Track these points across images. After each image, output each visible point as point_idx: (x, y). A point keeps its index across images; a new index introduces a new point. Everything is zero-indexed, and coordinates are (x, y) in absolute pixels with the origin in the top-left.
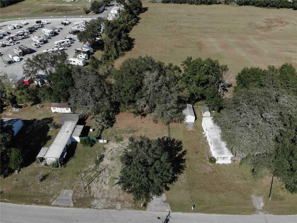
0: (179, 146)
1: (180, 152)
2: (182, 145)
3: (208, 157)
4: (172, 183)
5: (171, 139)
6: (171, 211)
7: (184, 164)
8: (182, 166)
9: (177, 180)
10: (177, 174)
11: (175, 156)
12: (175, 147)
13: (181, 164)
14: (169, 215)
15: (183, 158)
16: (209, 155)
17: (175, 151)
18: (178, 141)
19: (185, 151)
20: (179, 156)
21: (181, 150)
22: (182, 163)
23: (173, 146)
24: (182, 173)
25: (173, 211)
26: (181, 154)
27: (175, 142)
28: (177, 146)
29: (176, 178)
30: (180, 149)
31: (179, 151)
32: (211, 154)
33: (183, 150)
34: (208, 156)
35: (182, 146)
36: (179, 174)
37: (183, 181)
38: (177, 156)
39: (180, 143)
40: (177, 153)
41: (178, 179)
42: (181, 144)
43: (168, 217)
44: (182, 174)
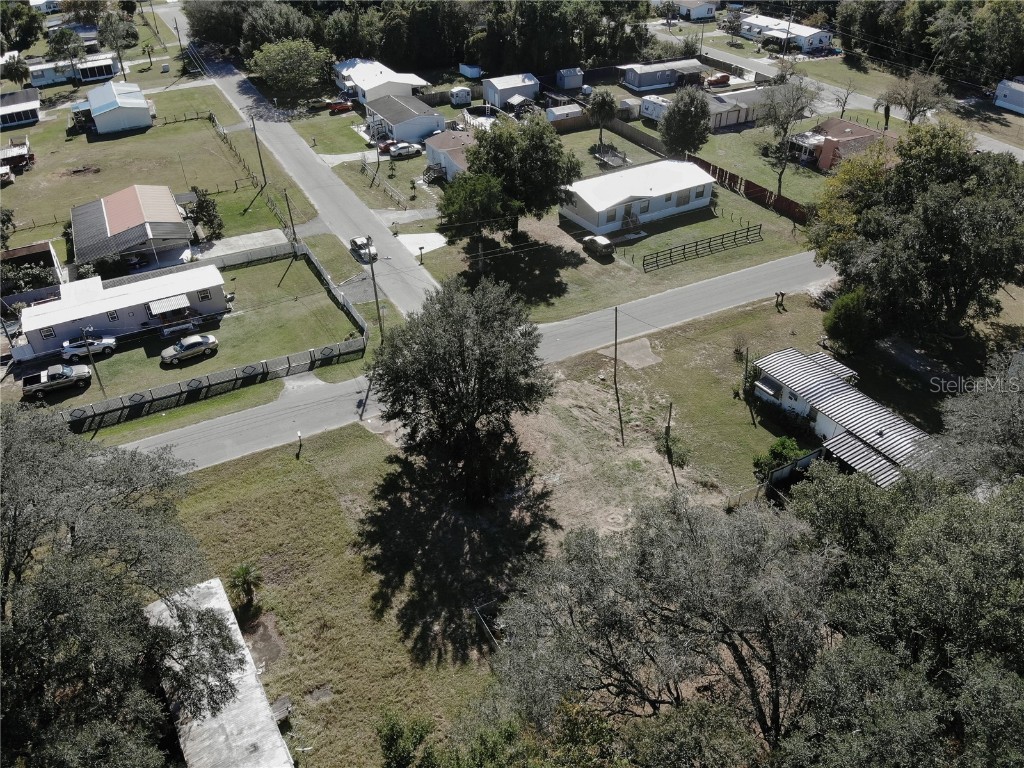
0: (417, 630)
1: (401, 599)
2: (410, 644)
3: (266, 628)
4: (385, 480)
5: (474, 654)
6: (361, 423)
7: (364, 553)
8: (372, 545)
9: (373, 491)
10: (380, 510)
11: (416, 574)
12: (437, 616)
13: (379, 551)
14: (361, 416)
15: (377, 577)
16: (260, 645)
17: (424, 596)
18: (439, 662)
19: (379, 614)
20: (402, 582)
21: (400, 616)
22: (375, 558)
23: (449, 620)
24: (362, 521)
25: (355, 426)
26: (393, 594)
27: (450, 647)
28: (427, 628)
29: (376, 497)
30: (407, 619)
31: (411, 604)
32: (256, 655)
33: (391, 615)
34: (266, 638)
35: (407, 636)
36: (371, 512)
37: (350, 497)
38: (409, 579)
39: (421, 654)
40: (412, 589)
41: (370, 498)
42: (414, 648)
43: (360, 411)
44: (362, 516)
